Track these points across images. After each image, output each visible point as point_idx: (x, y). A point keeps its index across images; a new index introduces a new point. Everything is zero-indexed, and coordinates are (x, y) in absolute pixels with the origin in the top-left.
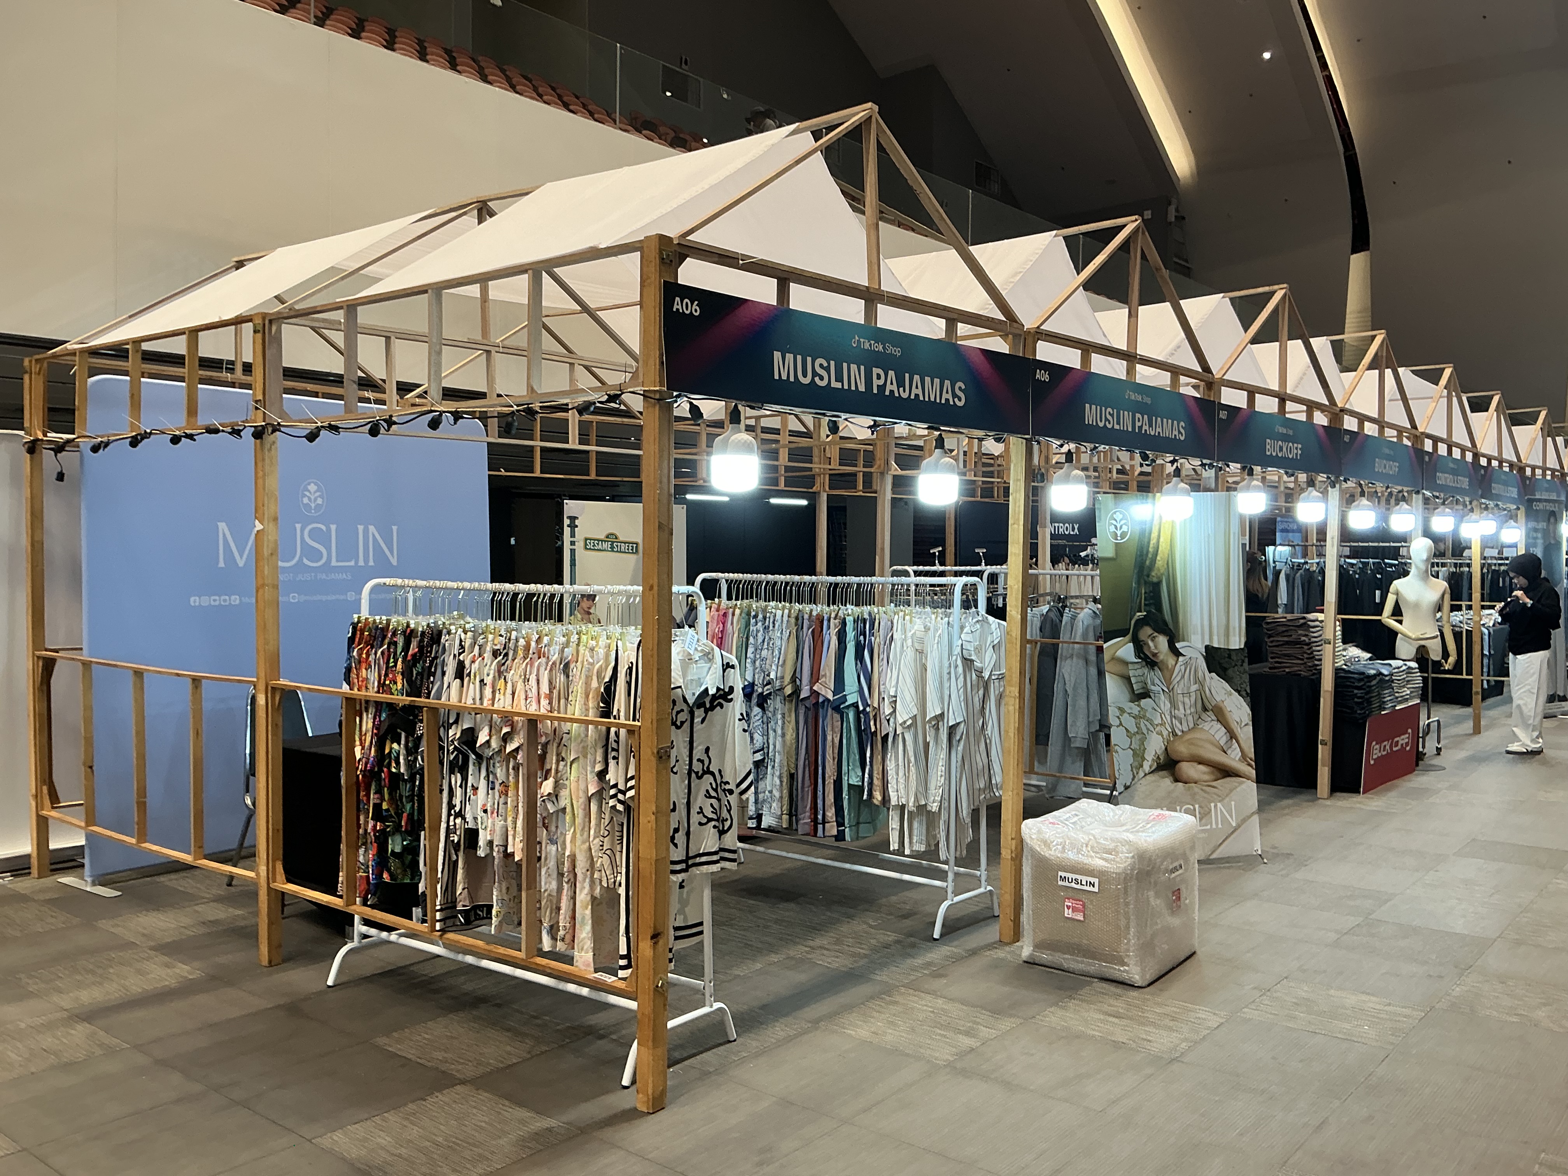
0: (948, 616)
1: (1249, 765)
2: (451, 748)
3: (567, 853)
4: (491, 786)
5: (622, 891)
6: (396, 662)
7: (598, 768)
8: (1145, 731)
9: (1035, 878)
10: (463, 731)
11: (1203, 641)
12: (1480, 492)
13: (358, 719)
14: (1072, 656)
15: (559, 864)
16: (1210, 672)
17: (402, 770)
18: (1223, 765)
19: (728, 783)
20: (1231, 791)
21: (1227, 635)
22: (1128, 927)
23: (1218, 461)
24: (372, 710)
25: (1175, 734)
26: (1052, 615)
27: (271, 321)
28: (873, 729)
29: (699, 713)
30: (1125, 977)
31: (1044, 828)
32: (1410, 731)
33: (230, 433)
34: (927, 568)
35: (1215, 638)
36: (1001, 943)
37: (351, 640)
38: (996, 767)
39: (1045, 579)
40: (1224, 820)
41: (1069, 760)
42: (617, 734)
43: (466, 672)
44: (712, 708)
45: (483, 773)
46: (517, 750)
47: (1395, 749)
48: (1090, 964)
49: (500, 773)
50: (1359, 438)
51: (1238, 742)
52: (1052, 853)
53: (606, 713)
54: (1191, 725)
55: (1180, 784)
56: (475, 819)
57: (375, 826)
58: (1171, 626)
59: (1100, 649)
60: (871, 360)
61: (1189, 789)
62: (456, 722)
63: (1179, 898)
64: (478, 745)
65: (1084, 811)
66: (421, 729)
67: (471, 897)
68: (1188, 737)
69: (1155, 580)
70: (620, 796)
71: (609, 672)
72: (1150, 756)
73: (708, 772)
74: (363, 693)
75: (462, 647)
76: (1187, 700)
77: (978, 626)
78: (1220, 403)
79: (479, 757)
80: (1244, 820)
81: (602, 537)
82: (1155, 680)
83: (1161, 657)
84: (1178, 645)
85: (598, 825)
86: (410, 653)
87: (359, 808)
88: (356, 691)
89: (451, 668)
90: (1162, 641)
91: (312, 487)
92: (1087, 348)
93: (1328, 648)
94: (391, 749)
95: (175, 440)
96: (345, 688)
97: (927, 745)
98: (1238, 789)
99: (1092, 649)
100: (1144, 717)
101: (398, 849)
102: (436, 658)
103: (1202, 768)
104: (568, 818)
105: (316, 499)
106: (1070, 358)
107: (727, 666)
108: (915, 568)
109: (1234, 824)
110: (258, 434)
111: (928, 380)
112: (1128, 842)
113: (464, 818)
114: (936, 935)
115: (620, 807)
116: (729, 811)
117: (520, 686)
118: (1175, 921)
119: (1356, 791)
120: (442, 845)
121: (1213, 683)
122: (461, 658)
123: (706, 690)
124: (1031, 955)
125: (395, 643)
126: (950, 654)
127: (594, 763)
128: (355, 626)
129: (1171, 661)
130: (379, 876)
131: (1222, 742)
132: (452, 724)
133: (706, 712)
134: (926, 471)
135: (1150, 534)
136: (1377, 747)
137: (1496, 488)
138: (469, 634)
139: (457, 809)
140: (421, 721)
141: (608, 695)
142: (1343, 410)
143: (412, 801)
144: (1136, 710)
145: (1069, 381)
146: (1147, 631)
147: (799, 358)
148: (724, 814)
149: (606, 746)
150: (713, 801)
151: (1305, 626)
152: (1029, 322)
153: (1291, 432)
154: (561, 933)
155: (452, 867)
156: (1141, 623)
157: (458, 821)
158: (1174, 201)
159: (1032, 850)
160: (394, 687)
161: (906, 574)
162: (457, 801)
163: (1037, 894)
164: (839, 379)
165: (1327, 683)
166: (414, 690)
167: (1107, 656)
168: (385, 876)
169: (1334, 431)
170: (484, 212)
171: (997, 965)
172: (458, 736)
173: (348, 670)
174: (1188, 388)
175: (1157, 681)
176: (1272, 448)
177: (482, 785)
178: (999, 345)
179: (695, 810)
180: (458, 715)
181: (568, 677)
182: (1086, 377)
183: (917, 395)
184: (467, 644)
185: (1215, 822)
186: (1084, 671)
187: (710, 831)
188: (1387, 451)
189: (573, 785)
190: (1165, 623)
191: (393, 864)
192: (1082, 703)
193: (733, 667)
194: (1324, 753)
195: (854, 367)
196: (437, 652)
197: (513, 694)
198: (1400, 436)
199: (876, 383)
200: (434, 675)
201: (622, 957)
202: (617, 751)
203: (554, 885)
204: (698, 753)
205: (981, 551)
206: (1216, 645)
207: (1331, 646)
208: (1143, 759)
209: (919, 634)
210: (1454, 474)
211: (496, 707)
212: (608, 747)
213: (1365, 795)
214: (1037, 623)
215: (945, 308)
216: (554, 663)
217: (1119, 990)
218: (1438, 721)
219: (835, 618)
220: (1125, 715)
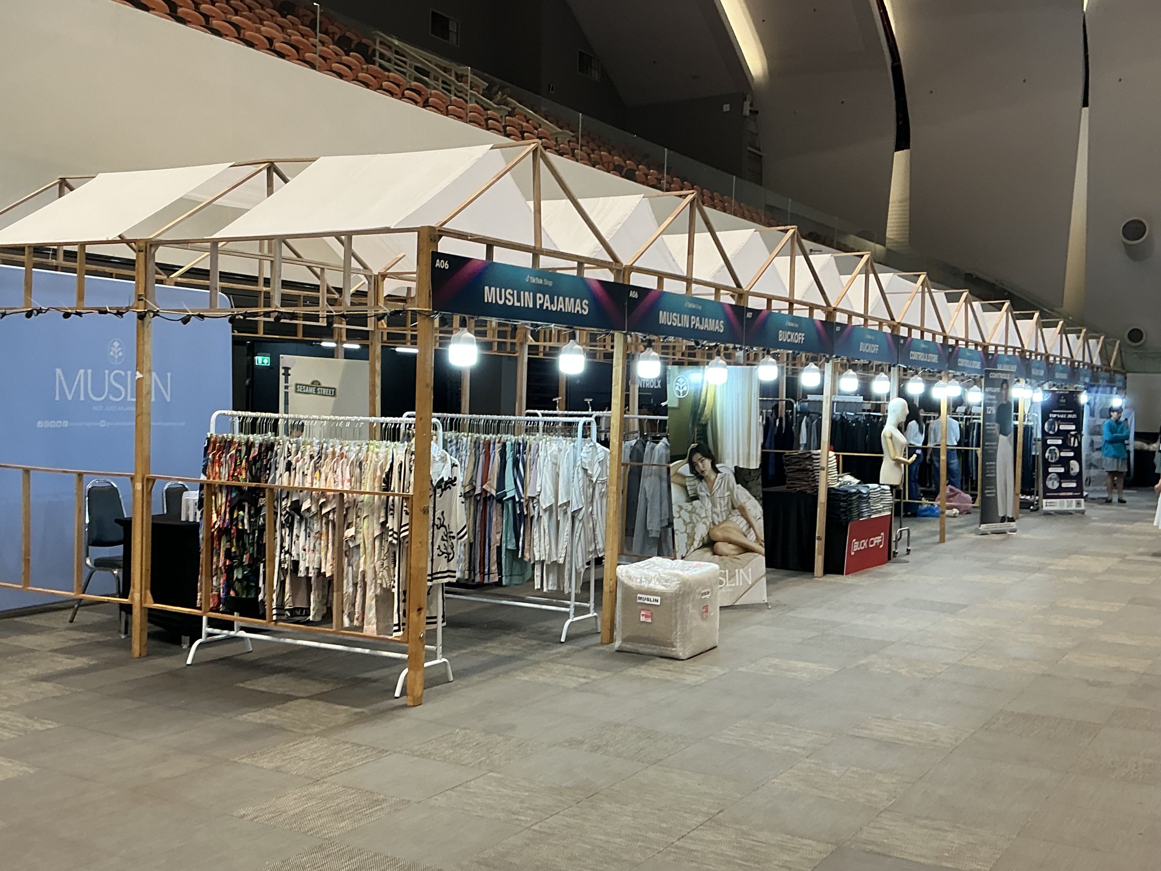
0: (574, 442)
1: (761, 545)
2: (284, 513)
3: (361, 570)
4: (308, 536)
5: (395, 590)
6: (241, 462)
7: (382, 520)
8: (695, 521)
9: (624, 599)
10: (292, 502)
11: (733, 463)
12: (947, 365)
13: (213, 497)
14: (651, 475)
15: (355, 577)
16: (737, 483)
17: (246, 527)
18: (745, 545)
19: (452, 532)
20: (749, 561)
21: (749, 460)
22: (676, 625)
23: (746, 345)
24: (224, 492)
25: (714, 524)
26: (638, 446)
27: (151, 246)
28: (526, 513)
29: (439, 491)
30: (673, 654)
31: (629, 569)
32: (882, 534)
33: (115, 314)
34: (551, 412)
35: (741, 461)
36: (602, 644)
37: (206, 449)
38: (599, 539)
39: (634, 422)
40: (744, 581)
41: (647, 546)
42: (393, 500)
43: (292, 467)
44: (445, 489)
45: (303, 528)
46: (329, 513)
47: (871, 546)
48: (655, 649)
49: (316, 527)
50: (848, 328)
51: (754, 530)
52: (634, 584)
53: (387, 489)
54: (725, 518)
55: (717, 556)
56: (298, 555)
57: (225, 563)
58: (713, 453)
59: (669, 469)
60: (536, 289)
61: (722, 560)
62: (287, 497)
63: (707, 611)
64: (303, 509)
65: (654, 563)
66: (262, 501)
67: (293, 602)
68: (722, 526)
69: (704, 423)
70: (395, 536)
71: (388, 467)
72: (698, 538)
73: (442, 525)
74: (217, 480)
75: (289, 453)
76: (722, 502)
77: (591, 449)
78: (747, 308)
79: (302, 518)
80: (757, 581)
81: (309, 383)
82: (702, 489)
83: (707, 473)
84: (717, 466)
85: (380, 553)
86: (251, 456)
87: (213, 551)
88: (211, 479)
89: (282, 465)
90: (708, 463)
91: (116, 344)
92: (661, 276)
93: (823, 474)
94: (238, 515)
95: (67, 315)
96: (203, 478)
97: (558, 522)
98: (754, 560)
99: (665, 469)
100: (695, 512)
101: (240, 577)
102: (270, 459)
103: (731, 546)
104: (362, 550)
105: (118, 353)
106: (650, 282)
107: (454, 465)
108: (542, 411)
109: (750, 583)
110: (141, 317)
111: (567, 299)
112: (678, 575)
113: (291, 555)
114: (563, 640)
115: (395, 542)
116: (452, 549)
117: (330, 475)
118: (705, 624)
119: (841, 573)
120: (276, 570)
121: (739, 491)
122: (289, 459)
123: (443, 478)
124: (620, 647)
125: (240, 451)
126: (574, 466)
127: (379, 518)
128: (209, 440)
129: (713, 476)
130: (227, 593)
131: (744, 529)
132: (284, 499)
133: (442, 491)
134: (565, 353)
135: (701, 391)
136: (857, 543)
137: (962, 362)
138: (294, 445)
139: (286, 549)
140: (264, 497)
141: (388, 480)
142: (835, 309)
143: (253, 546)
144: (690, 508)
145: (650, 297)
146: (698, 456)
147: (498, 289)
148: (450, 550)
149: (386, 508)
150: (445, 542)
151: (810, 458)
152: (626, 261)
153: (797, 326)
154: (356, 616)
155: (282, 584)
156: (694, 451)
157: (287, 556)
158: (748, 96)
159: (623, 583)
160: (240, 477)
161: (536, 415)
162: (286, 545)
163: (624, 608)
164: (519, 300)
165: (822, 497)
166: (255, 478)
167: (672, 472)
168: (232, 593)
169: (829, 324)
170: (272, 169)
171: (600, 652)
172: (289, 505)
173: (205, 467)
174: (727, 299)
175: (703, 489)
176: (783, 336)
177: (302, 534)
178: (608, 276)
179: (436, 547)
180: (288, 493)
181: (361, 470)
182: (661, 294)
183: (561, 309)
184: (293, 451)
185: (738, 582)
186: (658, 485)
187: (443, 559)
188: (869, 337)
189: (365, 532)
190: (709, 451)
191: (237, 585)
192: (657, 506)
193: (456, 466)
194: (819, 546)
195: (527, 293)
196: (271, 456)
197: (326, 480)
198: (881, 325)
199: (539, 302)
200: (270, 469)
201: (395, 625)
202: (393, 510)
203: (351, 590)
204: (438, 514)
205: (589, 401)
206: (741, 466)
207: (825, 472)
208: (694, 540)
209: (555, 453)
210: (925, 352)
211: (314, 487)
212: (388, 509)
213: (849, 576)
214: (628, 452)
215: (577, 257)
216: (352, 462)
217: (670, 661)
218: (908, 530)
219: (499, 442)
220: (683, 511)
